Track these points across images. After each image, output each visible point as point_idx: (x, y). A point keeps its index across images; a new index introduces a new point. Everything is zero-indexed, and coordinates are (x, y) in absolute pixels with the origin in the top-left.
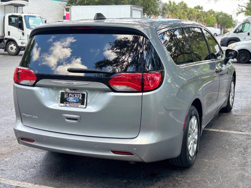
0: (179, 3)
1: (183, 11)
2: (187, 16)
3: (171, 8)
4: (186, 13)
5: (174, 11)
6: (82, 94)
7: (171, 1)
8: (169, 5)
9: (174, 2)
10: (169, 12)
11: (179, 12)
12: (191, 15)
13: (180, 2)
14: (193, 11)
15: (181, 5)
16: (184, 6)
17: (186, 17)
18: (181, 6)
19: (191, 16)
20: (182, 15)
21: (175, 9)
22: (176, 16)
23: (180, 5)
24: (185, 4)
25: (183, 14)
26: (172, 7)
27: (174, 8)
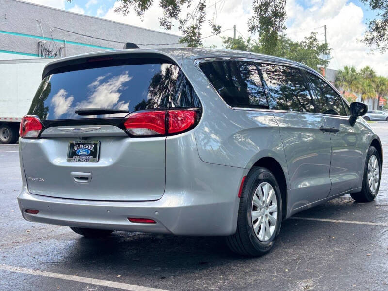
0: (361, 70)
1: (369, 83)
2: (377, 89)
3: (349, 77)
4: (374, 85)
5: (354, 82)
6: (94, 144)
7: (349, 68)
8: (345, 74)
9: (352, 69)
10: (345, 83)
11: (361, 83)
12: (384, 87)
13: (363, 69)
14: (386, 81)
15: (366, 72)
16: (371, 74)
17: (374, 91)
18: (365, 74)
19: (382, 90)
20: (367, 88)
21: (355, 78)
22: (357, 90)
23: (364, 72)
24: (371, 71)
25: (369, 86)
26: (349, 75)
27: (353, 78)
